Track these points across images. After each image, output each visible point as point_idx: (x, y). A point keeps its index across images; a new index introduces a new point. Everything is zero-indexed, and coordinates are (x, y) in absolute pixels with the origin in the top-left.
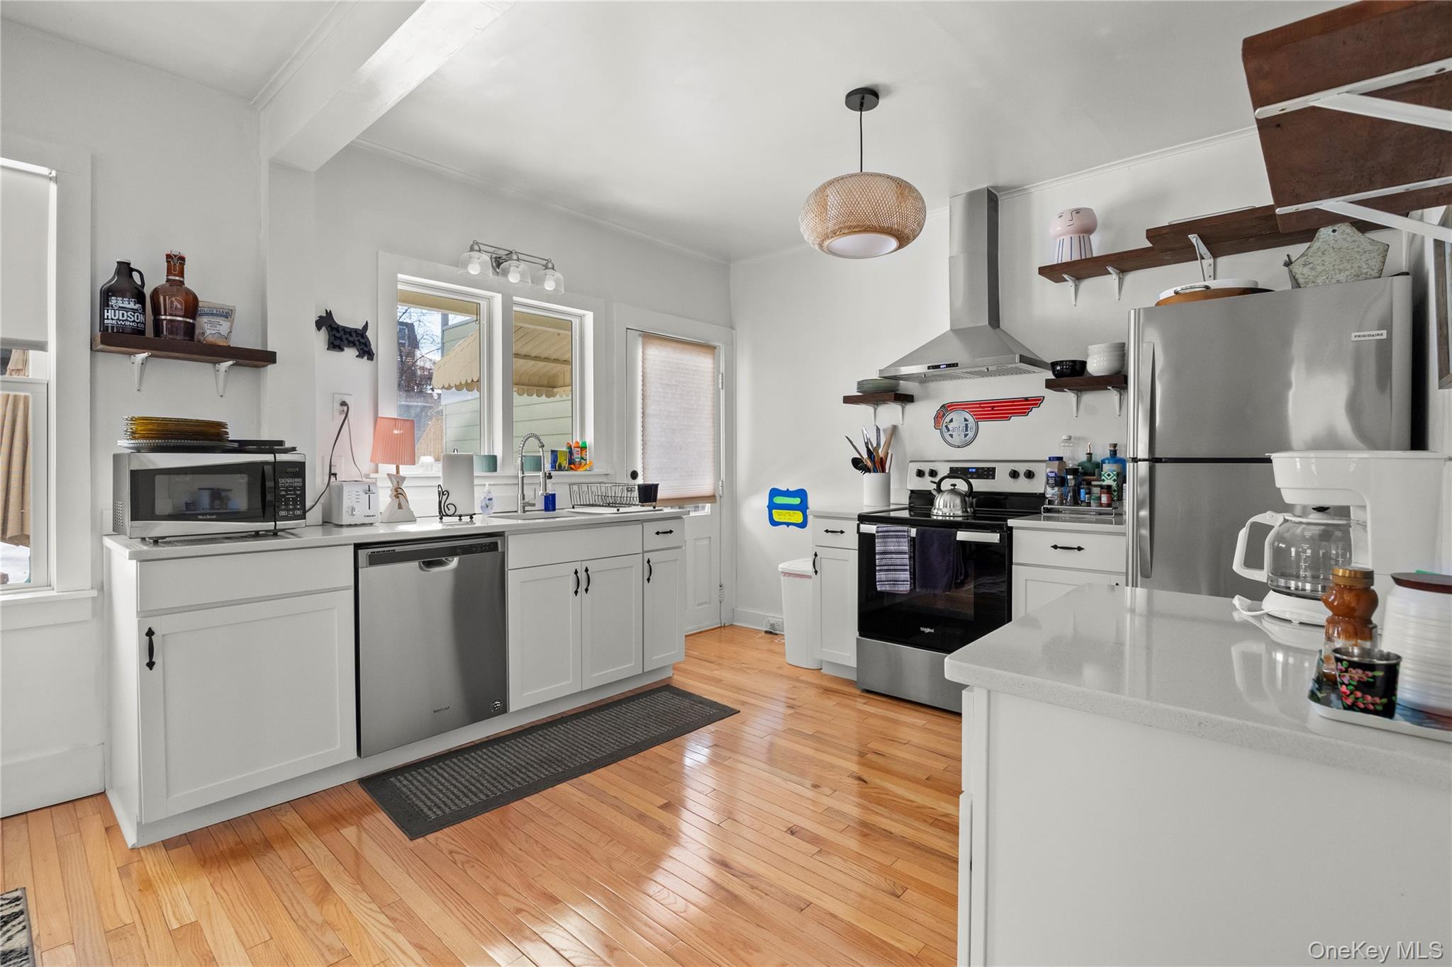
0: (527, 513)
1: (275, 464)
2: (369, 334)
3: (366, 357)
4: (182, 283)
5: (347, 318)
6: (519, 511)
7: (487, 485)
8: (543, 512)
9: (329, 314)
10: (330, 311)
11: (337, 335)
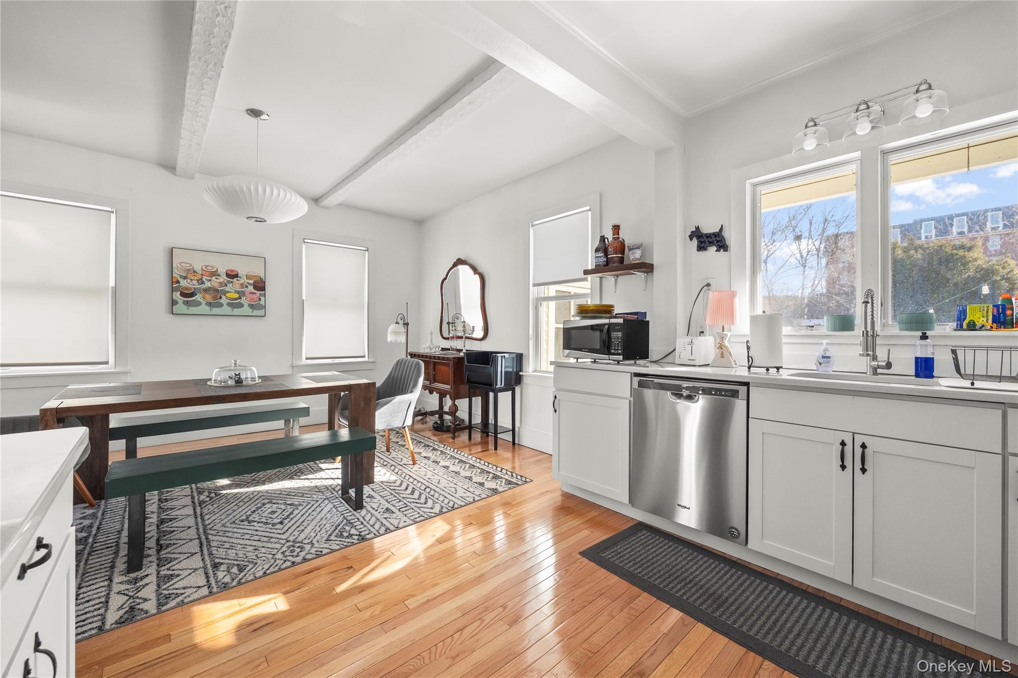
0: (879, 376)
1: (610, 324)
2: (725, 234)
3: (722, 250)
4: (619, 238)
5: (709, 228)
6: (868, 373)
7: (824, 344)
8: (914, 378)
9: (697, 228)
10: (698, 226)
11: (702, 240)
